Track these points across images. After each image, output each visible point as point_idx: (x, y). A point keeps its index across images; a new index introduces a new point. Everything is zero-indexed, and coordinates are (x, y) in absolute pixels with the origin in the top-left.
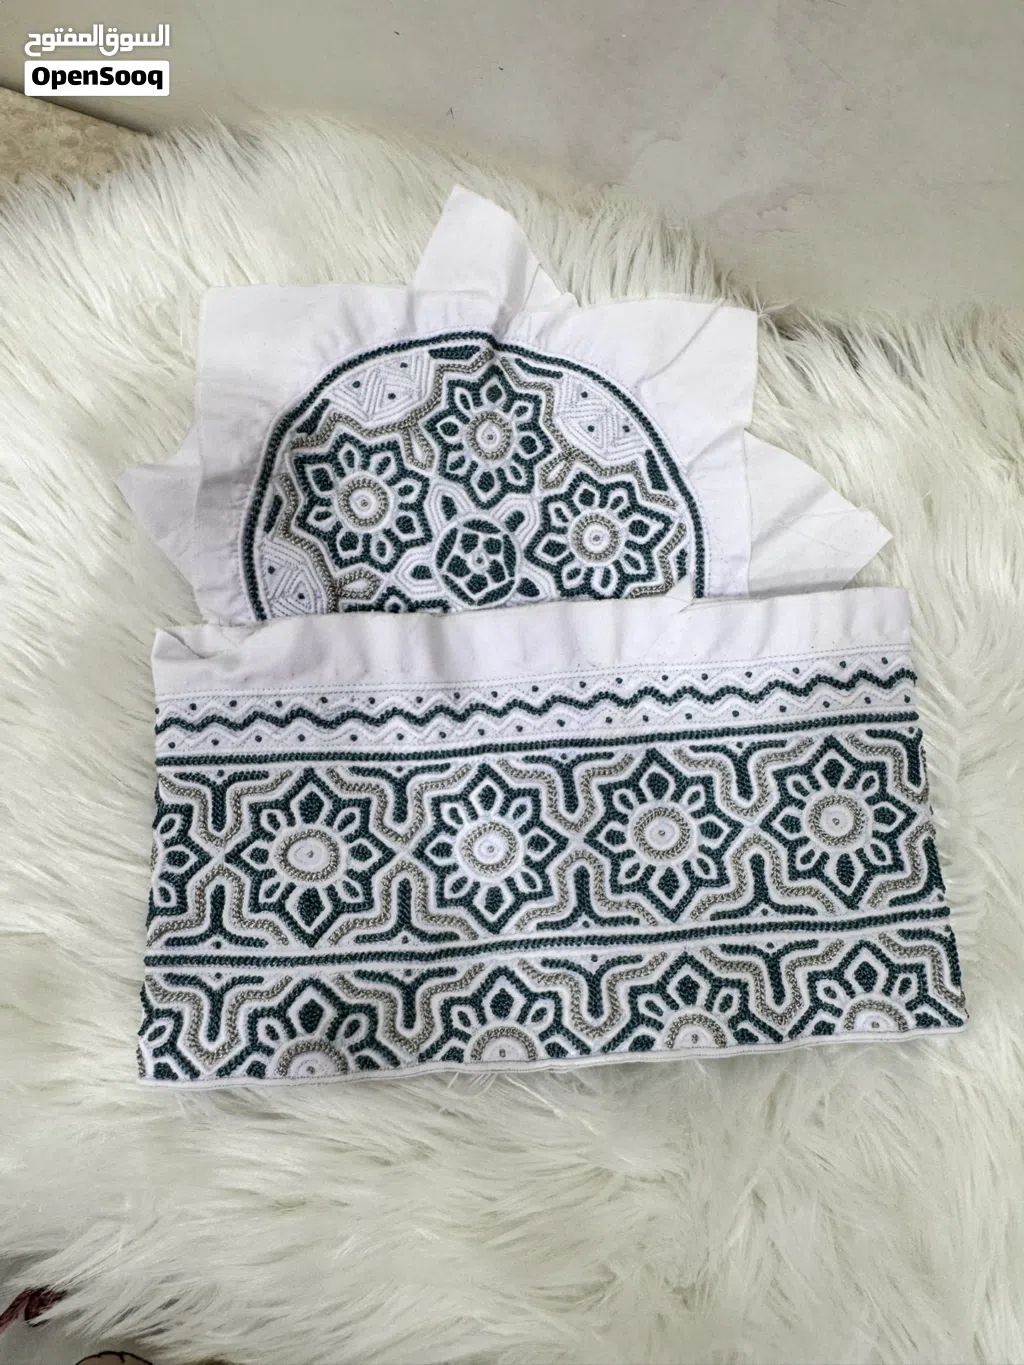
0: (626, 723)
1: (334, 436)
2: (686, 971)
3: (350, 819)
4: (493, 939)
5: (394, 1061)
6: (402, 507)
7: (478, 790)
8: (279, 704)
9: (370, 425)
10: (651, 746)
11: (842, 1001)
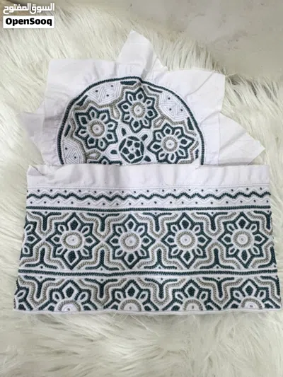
0: (176, 204)
1: (88, 107)
2: (191, 285)
3: (86, 229)
4: (129, 270)
5: (96, 308)
6: (109, 131)
7: (128, 222)
8: (66, 191)
9: (100, 104)
10: (184, 211)
11: (241, 298)
